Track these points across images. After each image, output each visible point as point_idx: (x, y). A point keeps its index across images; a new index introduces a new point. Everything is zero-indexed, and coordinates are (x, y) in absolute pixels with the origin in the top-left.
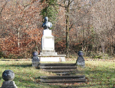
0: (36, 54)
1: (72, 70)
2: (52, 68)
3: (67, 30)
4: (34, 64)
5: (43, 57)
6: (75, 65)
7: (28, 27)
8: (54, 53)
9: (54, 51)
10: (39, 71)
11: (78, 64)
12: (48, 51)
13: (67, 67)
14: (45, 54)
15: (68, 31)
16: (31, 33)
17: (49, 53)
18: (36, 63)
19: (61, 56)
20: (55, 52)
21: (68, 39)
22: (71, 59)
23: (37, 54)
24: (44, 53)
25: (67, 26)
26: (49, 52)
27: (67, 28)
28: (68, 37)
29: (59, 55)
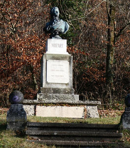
0: (17, 97)
1: (107, 141)
2: (55, 134)
3: (109, 40)
4: (11, 123)
5: (42, 104)
6: (117, 129)
7: (14, 32)
8: (70, 95)
9: (71, 90)
10: (21, 142)
11: (125, 125)
12: (56, 91)
13: (94, 133)
14: (49, 98)
15: (112, 43)
16: (21, 45)
17: (58, 95)
18: (16, 122)
19: (88, 105)
20: (73, 94)
21: (111, 62)
22: (117, 111)
23: (21, 98)
24: (46, 97)
25: (109, 29)
26: (59, 93)
27: (109, 35)
28: (112, 58)
29: (82, 102)
